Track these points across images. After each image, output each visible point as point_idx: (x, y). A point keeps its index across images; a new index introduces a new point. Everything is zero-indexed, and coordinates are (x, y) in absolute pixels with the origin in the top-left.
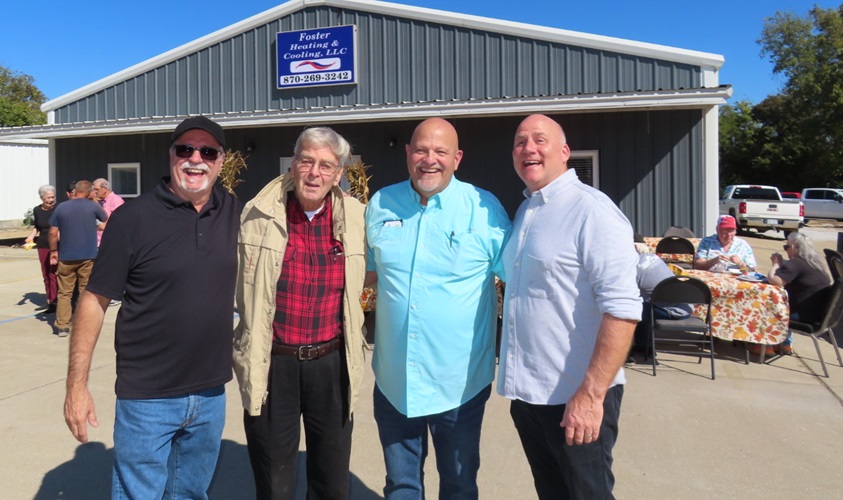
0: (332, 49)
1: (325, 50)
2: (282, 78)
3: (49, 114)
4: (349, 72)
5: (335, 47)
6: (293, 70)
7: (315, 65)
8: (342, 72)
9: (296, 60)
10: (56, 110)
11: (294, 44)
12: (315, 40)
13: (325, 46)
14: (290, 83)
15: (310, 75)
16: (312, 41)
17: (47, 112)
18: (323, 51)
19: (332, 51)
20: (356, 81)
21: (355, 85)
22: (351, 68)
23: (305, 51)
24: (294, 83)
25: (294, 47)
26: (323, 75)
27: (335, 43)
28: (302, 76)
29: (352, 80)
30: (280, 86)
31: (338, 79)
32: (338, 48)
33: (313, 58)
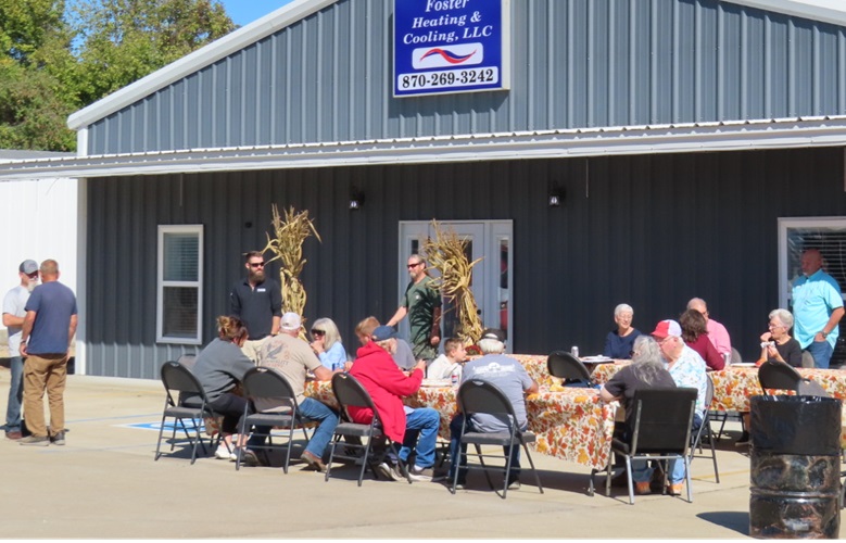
0: (470, 25)
1: (462, 28)
2: (401, 77)
3: (79, 133)
4: (495, 69)
5: (476, 24)
6: (416, 64)
7: (448, 55)
8: (485, 69)
9: (420, 45)
10: (90, 127)
11: (418, 16)
12: (448, 11)
13: (462, 21)
14: (411, 88)
15: (439, 73)
16: (443, 13)
17: (79, 128)
18: (458, 30)
19: (471, 32)
20: (506, 85)
21: (507, 93)
22: (498, 63)
23: (433, 29)
24: (418, 87)
25: (418, 23)
26: (458, 73)
27: (476, 17)
28: (428, 75)
29: (499, 84)
30: (398, 92)
31: (478, 82)
32: (481, 25)
33: (443, 43)
